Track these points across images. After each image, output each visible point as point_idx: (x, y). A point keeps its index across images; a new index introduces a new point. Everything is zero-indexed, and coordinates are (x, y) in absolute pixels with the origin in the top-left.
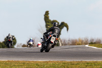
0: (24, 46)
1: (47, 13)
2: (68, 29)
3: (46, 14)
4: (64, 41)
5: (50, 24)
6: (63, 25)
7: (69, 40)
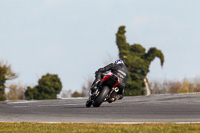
0: (76, 95)
1: (122, 30)
2: (162, 62)
3: (119, 32)
4: (156, 85)
5: (128, 52)
6: (154, 53)
7: (165, 84)
